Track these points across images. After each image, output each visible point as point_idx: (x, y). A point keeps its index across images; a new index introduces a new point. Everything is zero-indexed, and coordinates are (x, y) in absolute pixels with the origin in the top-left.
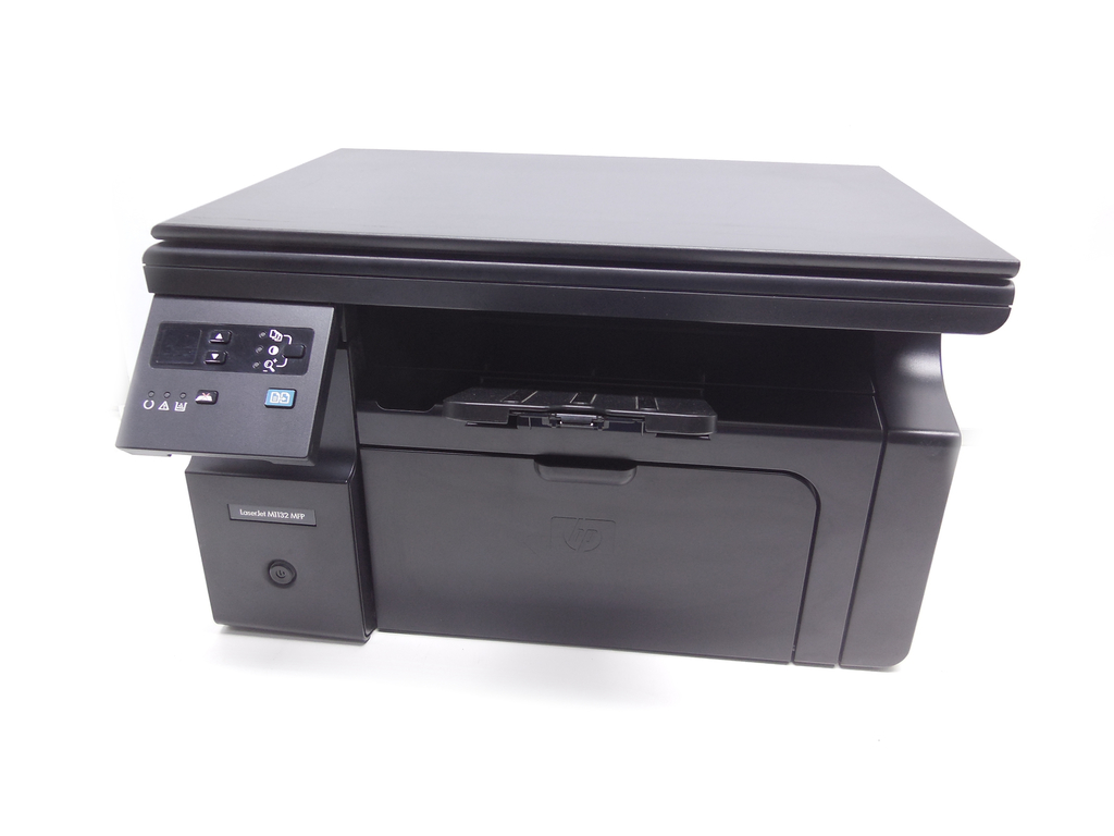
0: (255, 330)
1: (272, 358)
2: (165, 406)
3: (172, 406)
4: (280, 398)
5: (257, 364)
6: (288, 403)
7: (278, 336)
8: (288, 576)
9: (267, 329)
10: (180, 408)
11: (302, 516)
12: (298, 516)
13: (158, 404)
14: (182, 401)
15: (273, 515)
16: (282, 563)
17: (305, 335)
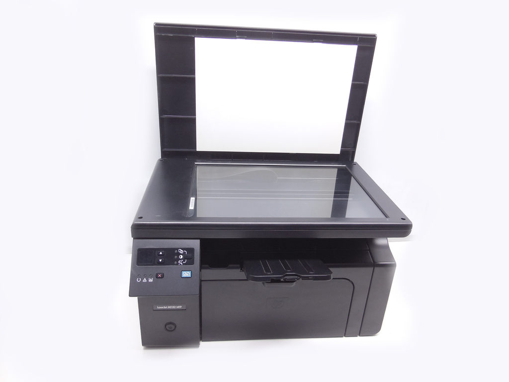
0: (174, 249)
1: (181, 259)
2: (145, 280)
3: (147, 280)
4: (186, 274)
5: (176, 262)
6: (190, 276)
7: (181, 251)
8: (173, 327)
9: (177, 249)
10: (151, 280)
11: (181, 307)
12: (179, 307)
13: (142, 280)
14: (151, 278)
15: (169, 307)
16: (170, 323)
17: (191, 251)
